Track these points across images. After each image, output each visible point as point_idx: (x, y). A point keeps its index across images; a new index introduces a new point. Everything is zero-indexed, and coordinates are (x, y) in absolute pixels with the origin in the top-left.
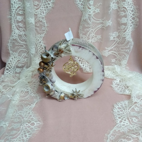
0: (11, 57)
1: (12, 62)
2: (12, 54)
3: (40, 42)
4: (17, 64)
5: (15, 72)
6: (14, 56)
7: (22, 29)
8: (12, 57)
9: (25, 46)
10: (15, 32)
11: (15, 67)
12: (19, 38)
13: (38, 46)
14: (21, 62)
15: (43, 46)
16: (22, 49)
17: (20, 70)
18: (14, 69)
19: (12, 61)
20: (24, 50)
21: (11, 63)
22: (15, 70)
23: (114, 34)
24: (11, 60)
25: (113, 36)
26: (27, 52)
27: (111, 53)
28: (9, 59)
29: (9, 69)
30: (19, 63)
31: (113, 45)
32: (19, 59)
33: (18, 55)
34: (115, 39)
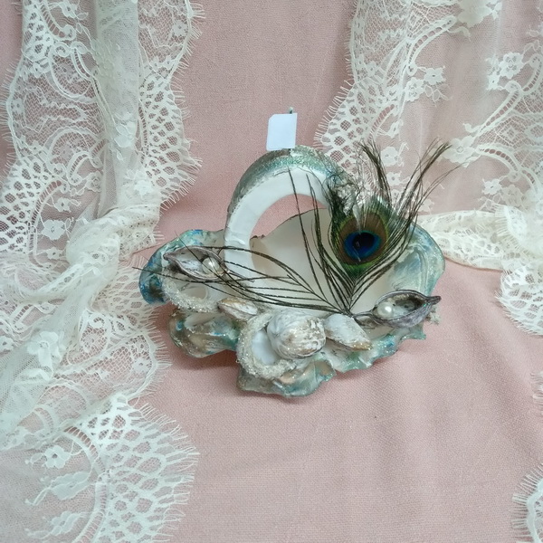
0: (19, 164)
1: (25, 190)
2: (26, 150)
3: (159, 97)
4: (49, 201)
5: (39, 237)
6: (31, 164)
7: (75, 32)
8: (26, 167)
9: (85, 116)
10: (39, 43)
11: (39, 216)
12: (57, 75)
13: (146, 117)
14: (68, 189)
15: (171, 114)
16: (71, 130)
17: (63, 227)
18: (36, 226)
19: (24, 186)
20: (81, 131)
21: (22, 196)
22: (40, 227)
23: (503, 65)
24: (17, 179)
25: (498, 73)
26: (95, 146)
27: (483, 153)
28: (12, 175)
29: (8, 223)
30: (59, 195)
31: (498, 116)
32: (59, 177)
33: (55, 156)
34: (507, 87)
